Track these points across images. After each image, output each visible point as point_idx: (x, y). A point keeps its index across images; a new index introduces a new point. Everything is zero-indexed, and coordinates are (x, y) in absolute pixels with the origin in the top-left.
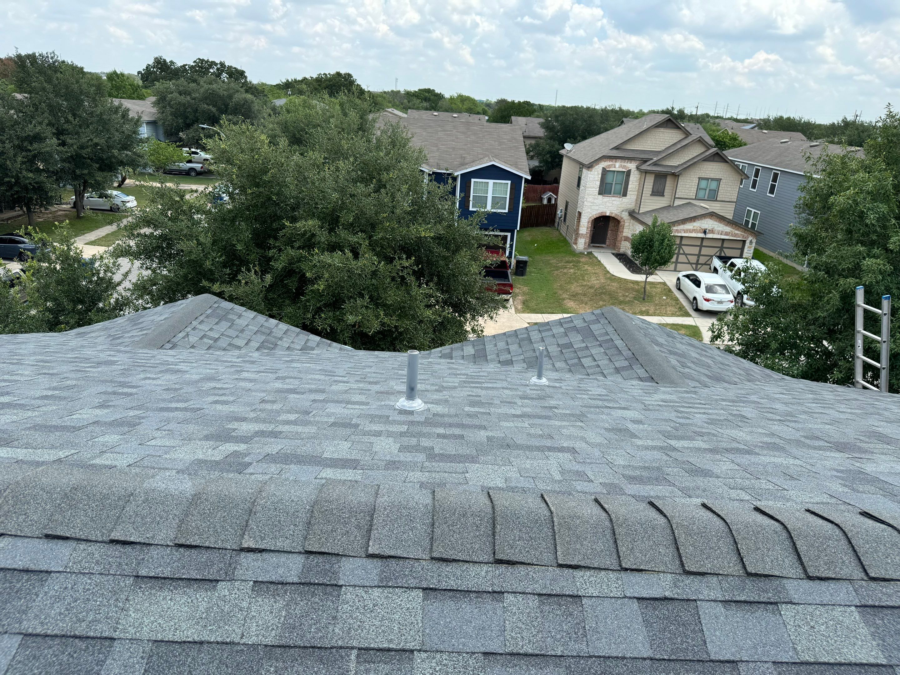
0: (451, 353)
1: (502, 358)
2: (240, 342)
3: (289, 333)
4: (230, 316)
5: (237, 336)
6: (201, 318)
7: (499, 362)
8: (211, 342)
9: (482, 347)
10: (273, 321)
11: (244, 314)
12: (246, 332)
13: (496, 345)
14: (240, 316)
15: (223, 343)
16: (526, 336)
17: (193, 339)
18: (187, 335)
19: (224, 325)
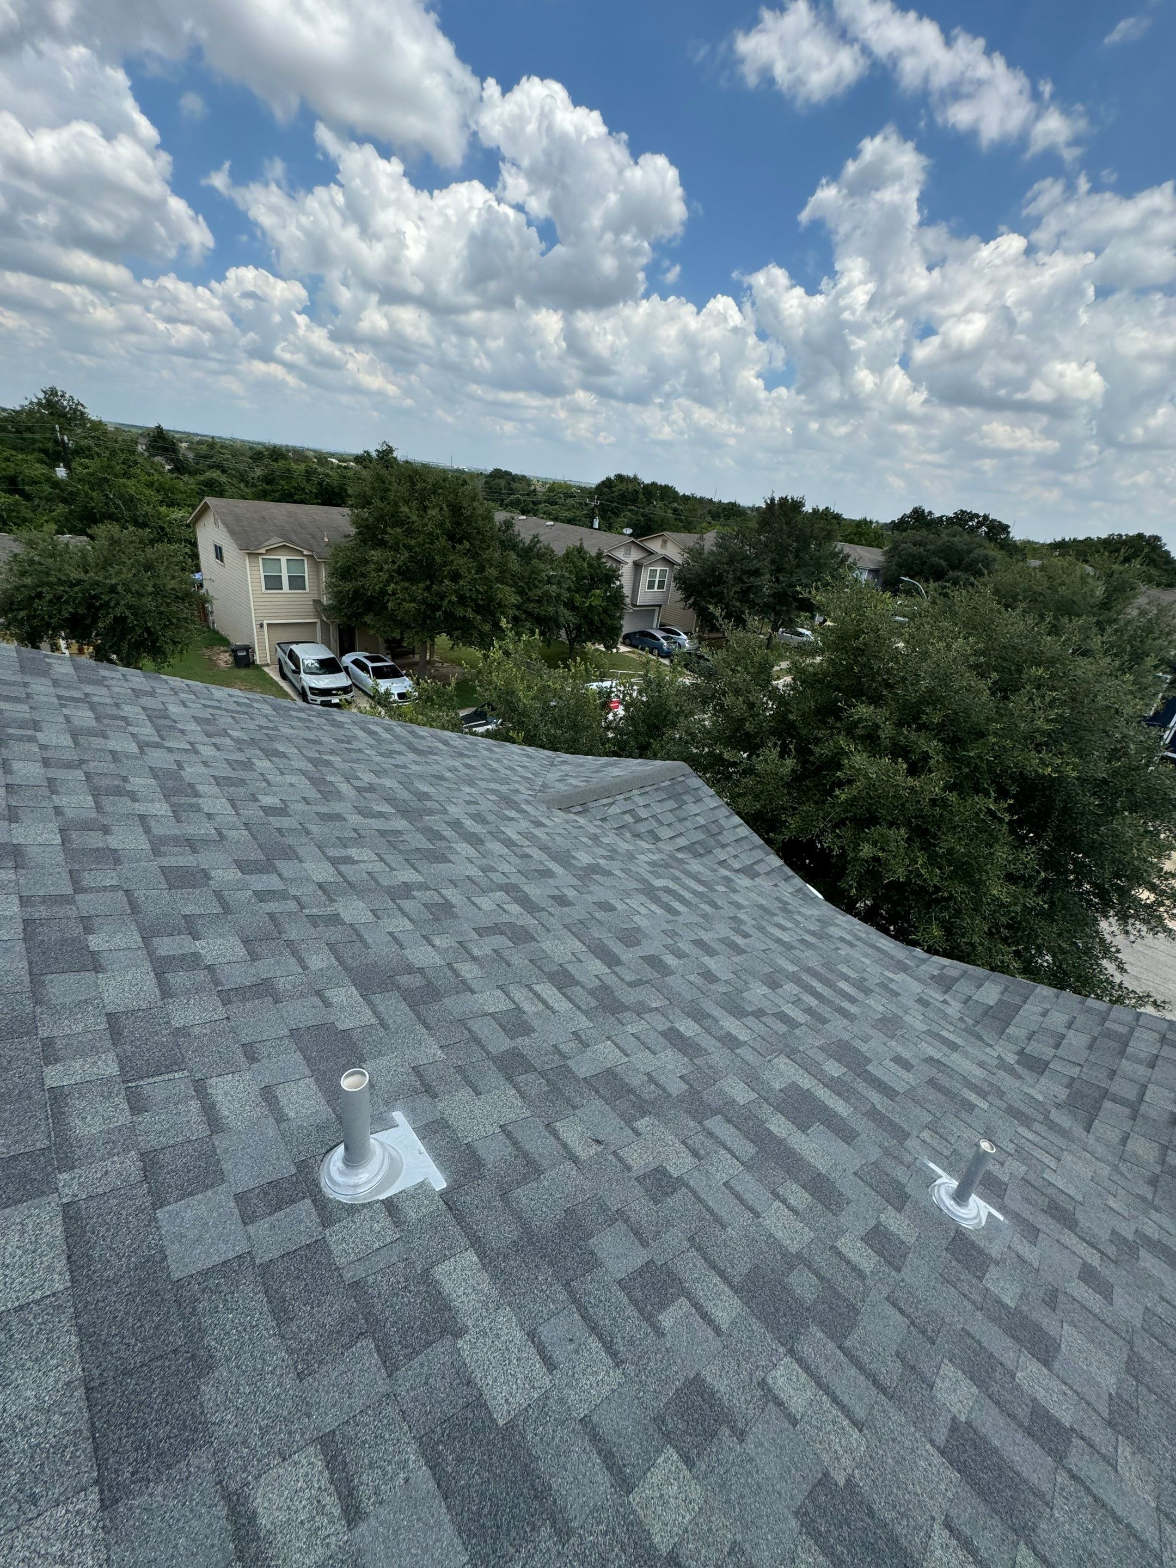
0: (956, 980)
1: (1033, 1048)
2: (665, 833)
3: (743, 843)
4: (685, 798)
5: (669, 825)
6: (647, 789)
7: (1021, 1053)
8: (631, 820)
9: (1017, 1000)
10: (737, 820)
11: (707, 800)
12: (688, 824)
13: (1044, 1015)
14: (699, 800)
15: (642, 828)
16: (1123, 1030)
17: (615, 810)
18: (613, 803)
19: (672, 804)
